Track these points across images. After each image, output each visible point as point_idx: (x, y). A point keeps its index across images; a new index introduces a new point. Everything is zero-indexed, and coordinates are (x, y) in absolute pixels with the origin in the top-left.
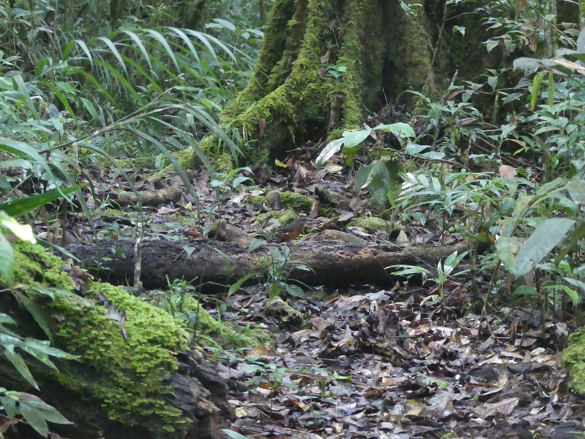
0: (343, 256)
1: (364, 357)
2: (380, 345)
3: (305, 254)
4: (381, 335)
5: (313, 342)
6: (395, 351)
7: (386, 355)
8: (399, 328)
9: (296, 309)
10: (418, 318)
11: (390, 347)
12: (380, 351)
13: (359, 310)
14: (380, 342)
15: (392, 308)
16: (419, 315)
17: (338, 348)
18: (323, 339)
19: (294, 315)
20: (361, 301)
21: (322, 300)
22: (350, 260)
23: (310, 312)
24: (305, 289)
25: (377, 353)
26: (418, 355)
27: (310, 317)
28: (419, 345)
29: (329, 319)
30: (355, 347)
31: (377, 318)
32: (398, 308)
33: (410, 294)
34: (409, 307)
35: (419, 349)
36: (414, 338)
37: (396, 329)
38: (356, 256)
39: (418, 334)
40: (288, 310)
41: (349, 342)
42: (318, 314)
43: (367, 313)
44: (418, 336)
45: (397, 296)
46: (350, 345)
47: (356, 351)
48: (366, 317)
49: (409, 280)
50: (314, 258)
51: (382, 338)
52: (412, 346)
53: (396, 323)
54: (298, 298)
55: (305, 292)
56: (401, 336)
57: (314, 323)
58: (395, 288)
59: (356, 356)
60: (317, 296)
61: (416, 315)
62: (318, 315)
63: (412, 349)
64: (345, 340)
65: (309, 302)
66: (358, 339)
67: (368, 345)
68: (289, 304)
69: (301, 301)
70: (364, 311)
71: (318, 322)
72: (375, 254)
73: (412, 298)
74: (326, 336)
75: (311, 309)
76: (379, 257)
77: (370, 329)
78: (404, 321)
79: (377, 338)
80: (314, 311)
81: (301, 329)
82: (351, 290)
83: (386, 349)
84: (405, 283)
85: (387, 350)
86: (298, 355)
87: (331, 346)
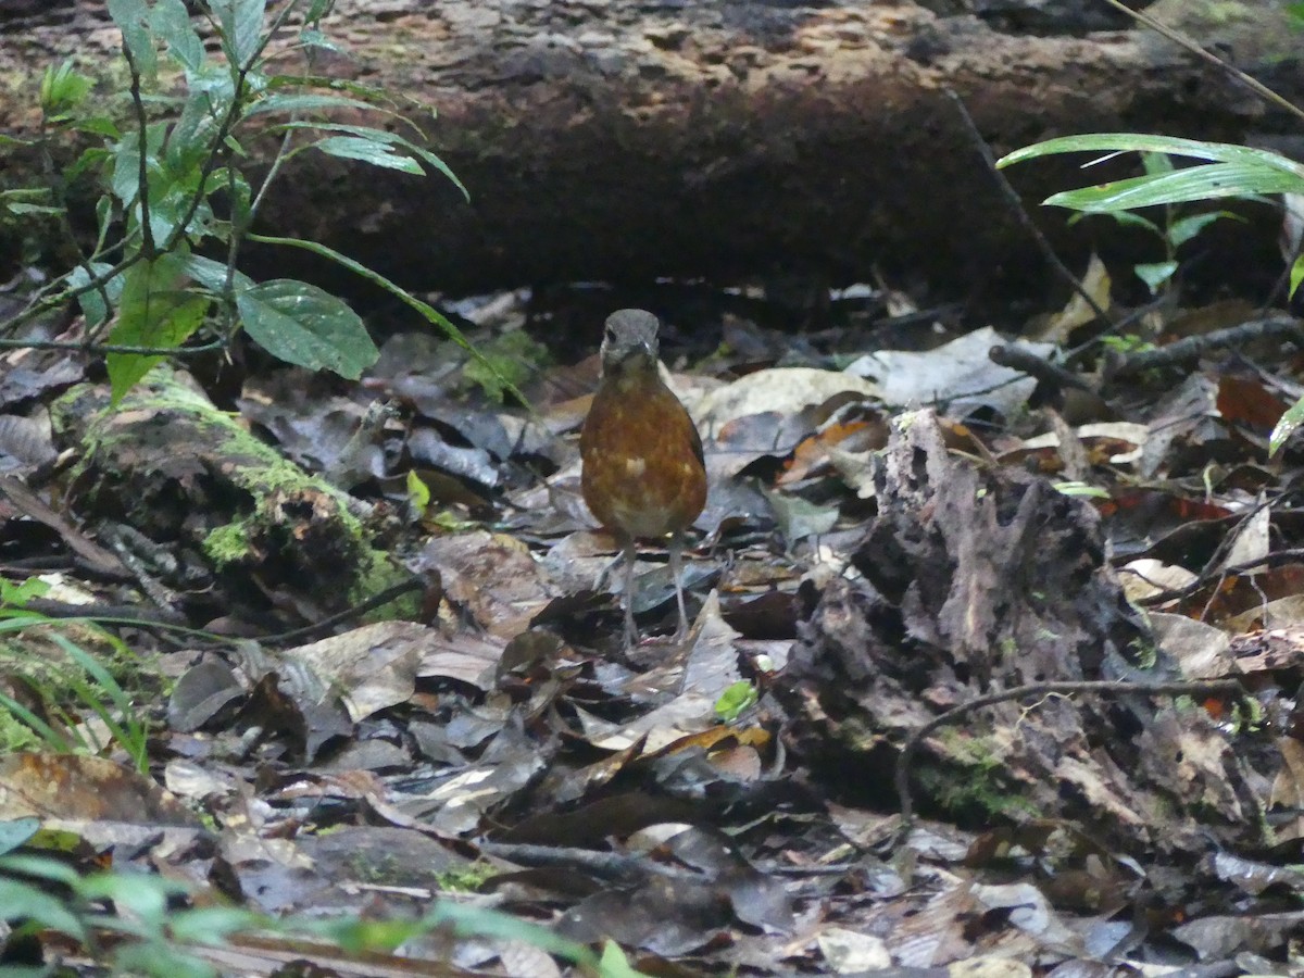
0: (681, 64)
1: (831, 834)
2: (957, 746)
3: (388, 49)
4: (962, 673)
5: (446, 716)
6: (1070, 790)
7: (1006, 821)
8: (1105, 617)
9: (312, 467)
10: (1252, 543)
11: (1031, 763)
12: (954, 793)
13: (793, 477)
14: (961, 720)
15: (1049, 465)
16: (1261, 523)
17: (638, 770)
18: (519, 696)
19: (300, 509)
20: (812, 414)
21: (511, 403)
22: (730, 97)
23: (419, 491)
24: (385, 320)
25: (931, 810)
26: (1253, 824)
27: (421, 529)
28: (1254, 748)
29: (561, 546)
30: (767, 755)
31: (938, 539)
32: (1099, 471)
33: (1190, 363)
34: (1184, 458)
35: (1255, 782)
36: (1222, 695)
37: (1085, 621)
38: (782, 67)
39: (1247, 665)
40: (248, 475)
41: (717, 722)
42: (482, 504)
43: (858, 509)
44: (1253, 682)
45: (1093, 379)
46: (729, 744)
47: (770, 795)
48: (854, 533)
49: (1185, 251)
50: (456, 74)
51: (974, 694)
52: (1203, 754)
53: (1085, 575)
54: (329, 384)
55: (380, 334)
56: (1120, 675)
57: (449, 576)
58: (1076, 313)
59: (770, 828)
60: (473, 372)
61: (1238, 521)
62: (485, 516)
63: (1201, 778)
64: (689, 708)
65: (412, 414)
66: (792, 703)
67: (866, 743)
68: (259, 430)
69: (351, 408)
70: (832, 487)
71: (481, 571)
72: (923, 51)
73: (1205, 393)
74: (543, 676)
75: (426, 466)
76: (952, 79)
77: (886, 624)
78: (1147, 567)
79: (939, 694)
80: (452, 489)
81: (354, 621)
82: (737, 333)
83: (1002, 779)
84: (1155, 275)
85: (1017, 787)
86: (328, 814)
87: (583, 753)
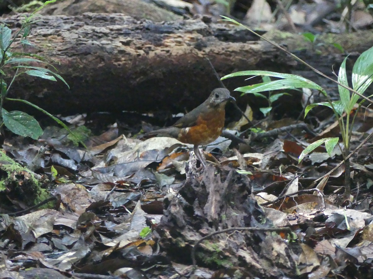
0: (130, 50)
1: (173, 271)
2: (209, 246)
3: (46, 45)
4: (211, 225)
5: (62, 237)
6: (241, 258)
7: (222, 267)
8: (252, 209)
9: (24, 165)
10: (293, 188)
11: (230, 250)
12: (208, 259)
13: (162, 168)
14: (210, 238)
15: (235, 165)
16: (296, 182)
17: (117, 252)
18: (83, 230)
19: (20, 177)
20: (167, 150)
21: (81, 146)
22: (144, 59)
23: (54, 172)
24: (45, 122)
25: (201, 264)
26: (294, 268)
27: (55, 182)
28: (294, 246)
29: (95, 188)
30: (154, 248)
31: (204, 186)
32: (249, 167)
33: (275, 136)
34: (274, 163)
35: (294, 256)
36: (285, 232)
37: (246, 211)
38: (159, 50)
39: (292, 223)
40: (6, 167)
41: (140, 238)
42: (73, 175)
43: (181, 177)
44: (294, 228)
45: (248, 140)
46: (143, 245)
47: (155, 260)
48: (179, 184)
49: (274, 104)
50: (65, 52)
51: (213, 231)
52: (279, 248)
53: (245, 197)
54: (29, 141)
55: (43, 126)
56: (256, 226)
57: (63, 196)
58: (243, 122)
59: (155, 269)
60: (70, 138)
61: (289, 182)
62: (73, 179)
63: (279, 255)
64: (132, 234)
65: (54, 151)
66: (162, 233)
67: (183, 245)
68: (9, 154)
69: (35, 148)
70: (173, 171)
71: (73, 195)
72: (200, 46)
73: (280, 145)
74: (90, 225)
75: (56, 165)
76: (208, 54)
77: (189, 210)
78: (263, 194)
79: (204, 231)
80: (64, 171)
81: (36, 209)
82: (146, 127)
83: (222, 255)
84: (266, 111)
85: (226, 258)
86: (29, 264)
87: (102, 247)
